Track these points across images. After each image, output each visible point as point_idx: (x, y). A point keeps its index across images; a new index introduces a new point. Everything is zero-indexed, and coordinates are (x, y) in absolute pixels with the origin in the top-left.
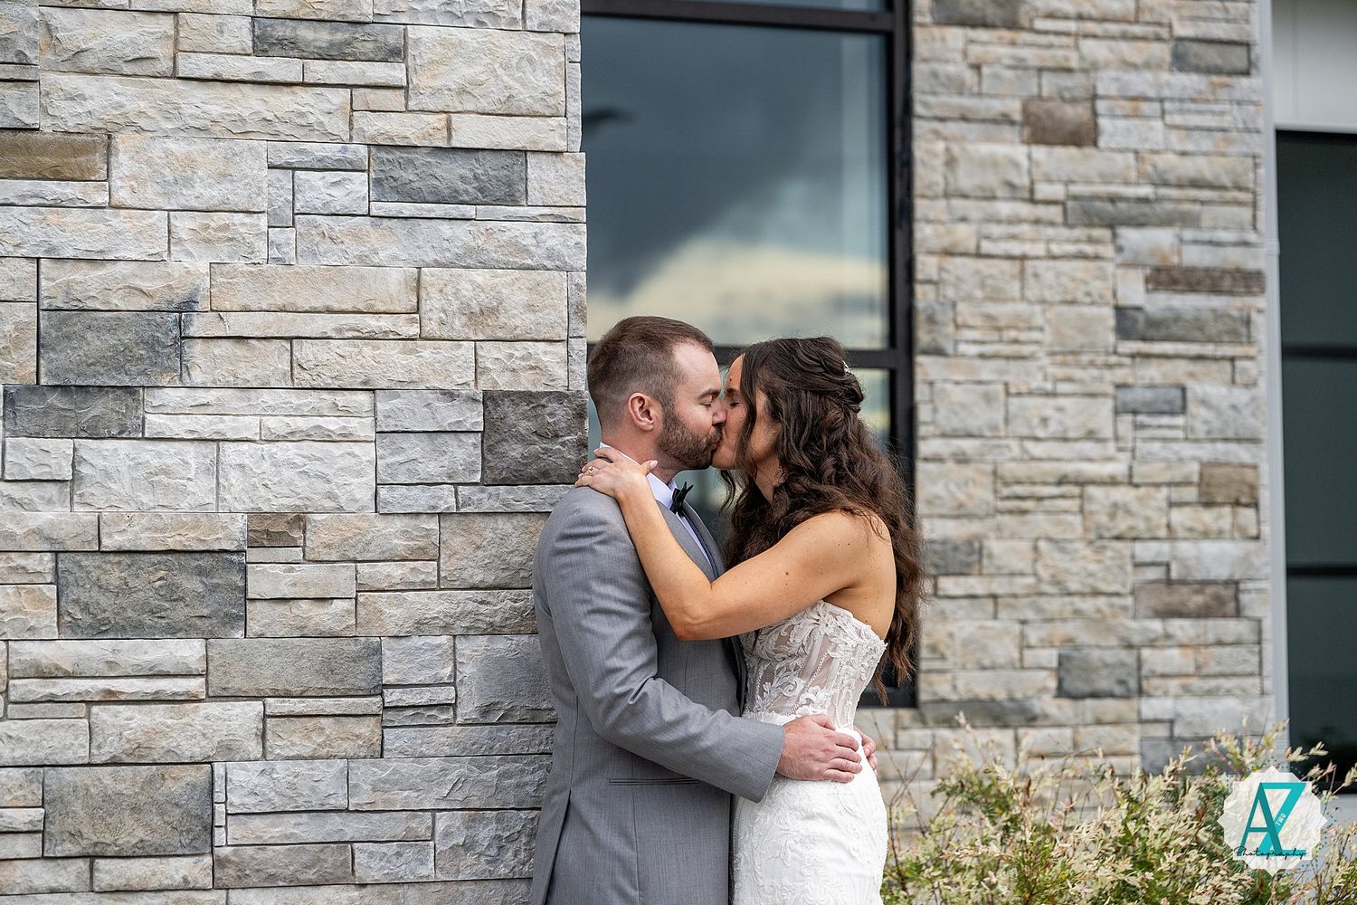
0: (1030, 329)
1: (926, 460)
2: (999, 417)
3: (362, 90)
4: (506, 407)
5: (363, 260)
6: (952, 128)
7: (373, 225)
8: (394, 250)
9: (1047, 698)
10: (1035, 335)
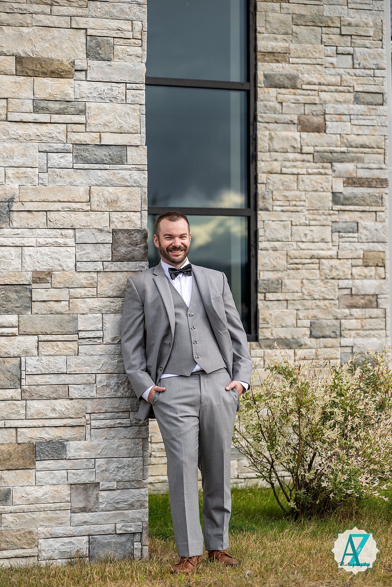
0: (300, 201)
1: (261, 250)
2: (289, 234)
3: (70, 125)
4: (120, 235)
5: (71, 184)
6: (271, 126)
7: (74, 172)
8: (82, 180)
9: (306, 338)
10: (302, 203)
